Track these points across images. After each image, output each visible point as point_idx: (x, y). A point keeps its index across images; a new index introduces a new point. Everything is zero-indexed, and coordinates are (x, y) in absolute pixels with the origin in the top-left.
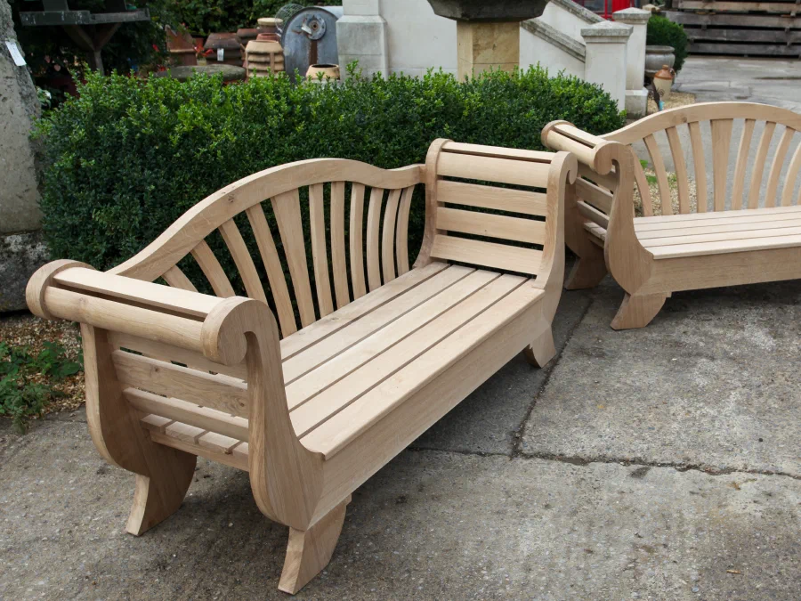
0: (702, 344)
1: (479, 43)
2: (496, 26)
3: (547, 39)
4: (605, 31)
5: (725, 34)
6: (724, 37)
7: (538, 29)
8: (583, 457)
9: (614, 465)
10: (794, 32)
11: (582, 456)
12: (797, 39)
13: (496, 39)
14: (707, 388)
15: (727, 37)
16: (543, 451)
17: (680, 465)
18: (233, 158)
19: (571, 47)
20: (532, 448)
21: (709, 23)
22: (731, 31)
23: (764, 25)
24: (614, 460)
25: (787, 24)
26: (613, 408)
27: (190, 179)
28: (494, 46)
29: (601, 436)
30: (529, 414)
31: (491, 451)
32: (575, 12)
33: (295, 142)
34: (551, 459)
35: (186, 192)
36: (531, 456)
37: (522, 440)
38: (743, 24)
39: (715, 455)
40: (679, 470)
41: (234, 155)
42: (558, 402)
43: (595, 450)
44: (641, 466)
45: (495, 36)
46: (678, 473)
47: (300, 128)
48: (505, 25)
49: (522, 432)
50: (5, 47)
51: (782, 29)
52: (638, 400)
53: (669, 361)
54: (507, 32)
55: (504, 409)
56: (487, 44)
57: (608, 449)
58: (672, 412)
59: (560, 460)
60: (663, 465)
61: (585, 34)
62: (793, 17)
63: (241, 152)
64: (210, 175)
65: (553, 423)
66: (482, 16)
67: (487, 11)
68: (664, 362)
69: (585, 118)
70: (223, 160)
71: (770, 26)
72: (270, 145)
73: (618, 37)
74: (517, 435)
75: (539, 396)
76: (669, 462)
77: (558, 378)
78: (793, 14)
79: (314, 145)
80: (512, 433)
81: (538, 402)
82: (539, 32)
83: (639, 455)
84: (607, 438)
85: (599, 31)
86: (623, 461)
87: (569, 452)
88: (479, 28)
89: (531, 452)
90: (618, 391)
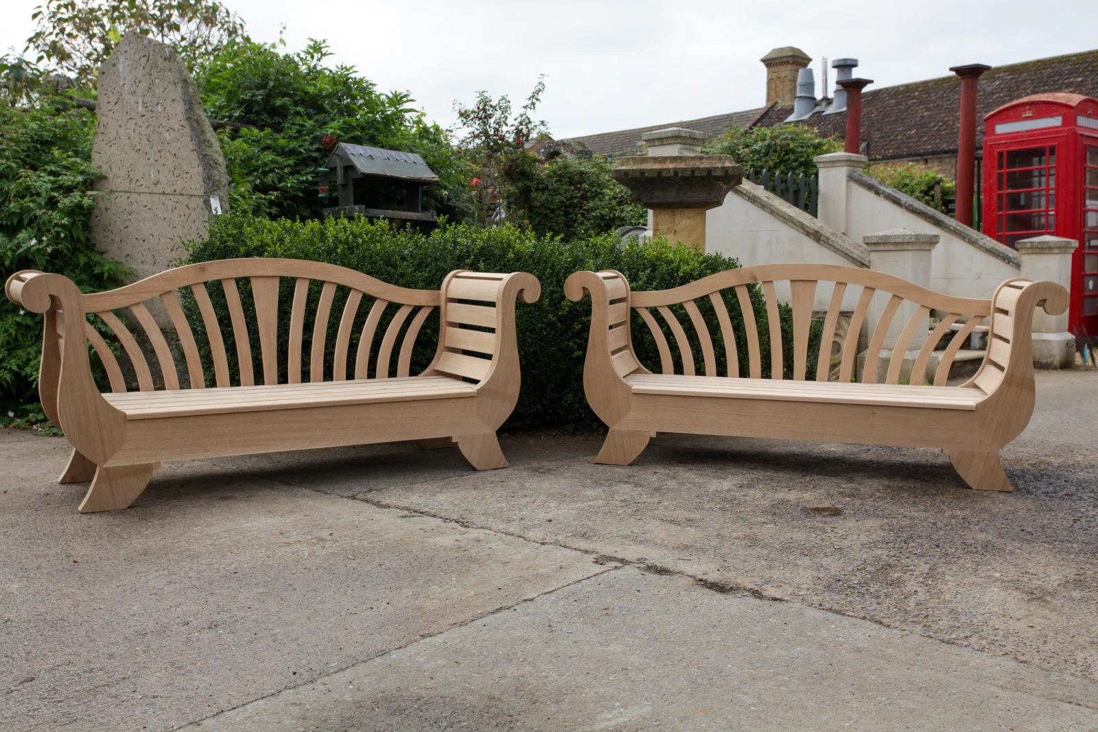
1: (660, 227)
2: (678, 212)
3: (832, 248)
4: (889, 237)
7: (822, 238)
13: (677, 225)
19: (855, 256)
28: (676, 231)
32: (972, 242)
45: (677, 221)
48: (687, 211)
50: (209, 201)
54: (689, 218)
56: (668, 229)
61: (867, 241)
66: (655, 201)
73: (902, 243)
82: (824, 241)
88: (660, 213)
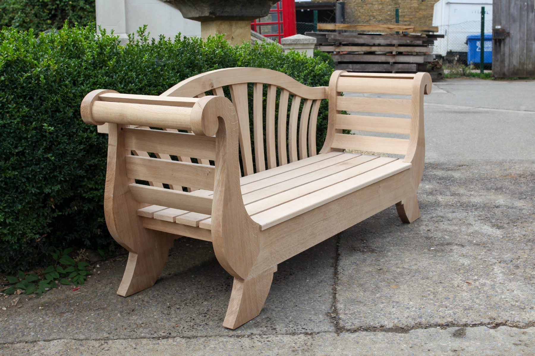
0: (447, 237)
2: (234, 23)
5: (351, 67)
6: (350, 69)
8: (403, 326)
9: (432, 329)
10: (396, 65)
11: (400, 325)
12: (398, 69)
13: (234, 32)
14: (472, 265)
15: (352, 69)
16: (364, 326)
17: (489, 324)
18: (53, 84)
20: (352, 323)
21: (340, 60)
22: (355, 65)
23: (376, 60)
24: (431, 326)
25: (391, 60)
26: (405, 286)
27: (12, 100)
29: (409, 308)
30: (335, 298)
31: (316, 330)
33: (107, 74)
34: (375, 331)
35: (8, 112)
36: (355, 331)
37: (340, 319)
38: (362, 60)
39: (513, 312)
40: (491, 328)
41: (55, 81)
42: (355, 286)
43: (410, 320)
44: (457, 328)
45: (233, 30)
46: (492, 331)
47: (111, 63)
48: (240, 22)
49: (335, 311)
51: (388, 63)
52: (423, 279)
53: (429, 250)
54: (241, 28)
55: (311, 296)
57: (421, 317)
58: (456, 285)
59: (382, 331)
60: (474, 325)
62: (394, 55)
63: (60, 79)
64: (31, 98)
65: (360, 302)
66: (225, 14)
67: (228, 11)
68: (426, 250)
69: (317, 78)
70: (45, 85)
71: (380, 61)
72: (85, 76)
74: (333, 315)
75: (335, 283)
76: (479, 323)
77: (345, 269)
78: (394, 53)
79: (124, 78)
80: (328, 314)
81: (338, 288)
83: (450, 320)
84: (414, 309)
85: (294, 40)
86: (439, 325)
87: (388, 324)
88: (221, 24)
89: (353, 327)
90: (401, 274)
